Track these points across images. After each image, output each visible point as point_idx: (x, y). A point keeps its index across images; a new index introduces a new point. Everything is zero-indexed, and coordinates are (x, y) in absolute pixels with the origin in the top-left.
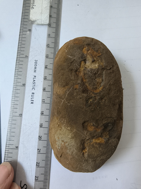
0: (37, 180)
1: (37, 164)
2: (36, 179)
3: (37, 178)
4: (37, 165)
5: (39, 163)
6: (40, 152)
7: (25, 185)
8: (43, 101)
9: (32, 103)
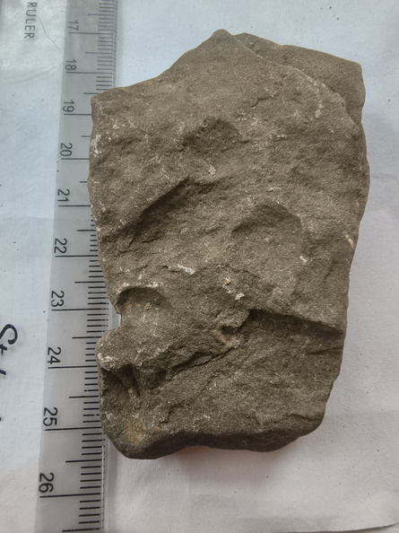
0: (58, 307)
1: (58, 245)
2: (55, 303)
3: (58, 300)
4: (56, 248)
5: (64, 242)
6: (67, 200)
7: (8, 326)
8: (73, 27)
9: (29, 34)
